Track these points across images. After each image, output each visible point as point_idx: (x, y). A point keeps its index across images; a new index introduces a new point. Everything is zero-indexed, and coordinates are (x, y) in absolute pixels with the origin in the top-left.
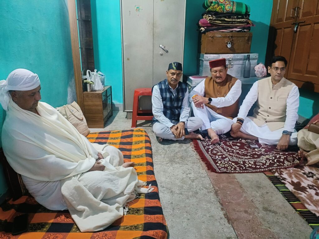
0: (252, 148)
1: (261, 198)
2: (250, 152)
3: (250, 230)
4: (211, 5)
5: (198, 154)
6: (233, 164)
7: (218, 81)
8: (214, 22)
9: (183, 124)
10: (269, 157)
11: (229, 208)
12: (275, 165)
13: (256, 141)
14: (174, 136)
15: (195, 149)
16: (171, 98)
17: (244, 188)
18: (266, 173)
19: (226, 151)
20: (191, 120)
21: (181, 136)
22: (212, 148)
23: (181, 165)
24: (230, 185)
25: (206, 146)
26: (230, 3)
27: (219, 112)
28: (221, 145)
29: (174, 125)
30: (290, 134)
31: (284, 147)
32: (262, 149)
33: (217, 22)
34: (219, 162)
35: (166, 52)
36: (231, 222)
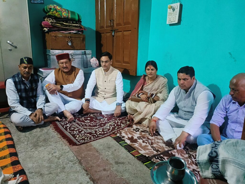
0: (99, 119)
1: (112, 155)
2: (98, 123)
4: (51, 11)
5: (59, 134)
6: (88, 135)
7: (66, 70)
8: (55, 25)
9: (41, 110)
10: (111, 123)
12: (116, 129)
13: (100, 113)
15: (55, 130)
16: (25, 88)
17: (100, 152)
18: (111, 135)
19: (81, 126)
20: (47, 106)
21: (41, 121)
22: (70, 126)
23: (45, 147)
24: (89, 153)
25: (64, 125)
26: (65, 11)
27: (70, 96)
28: (76, 121)
30: (121, 105)
31: (119, 115)
32: (105, 119)
33: (57, 24)
34: (77, 136)
35: (15, 48)
36: (96, 183)
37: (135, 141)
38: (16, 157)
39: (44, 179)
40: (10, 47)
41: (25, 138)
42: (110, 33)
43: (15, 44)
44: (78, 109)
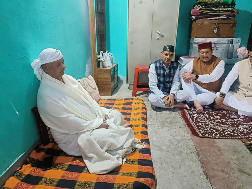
0: (232, 118)
1: (237, 161)
2: (229, 122)
3: (225, 187)
5: (185, 121)
6: (214, 131)
7: (205, 60)
9: (173, 95)
10: (247, 127)
11: (208, 167)
13: (235, 112)
14: (165, 105)
15: (182, 117)
16: (164, 74)
17: (222, 151)
18: (242, 140)
19: (208, 120)
20: (180, 92)
21: (171, 106)
22: (197, 117)
23: (170, 129)
24: (210, 148)
27: (204, 87)
28: (205, 114)
29: (165, 96)
32: (240, 120)
34: (202, 128)
35: (162, 37)
38: (146, 129)
39: (162, 154)
40: (158, 36)
41: (156, 116)
43: (162, 34)
44: (210, 102)
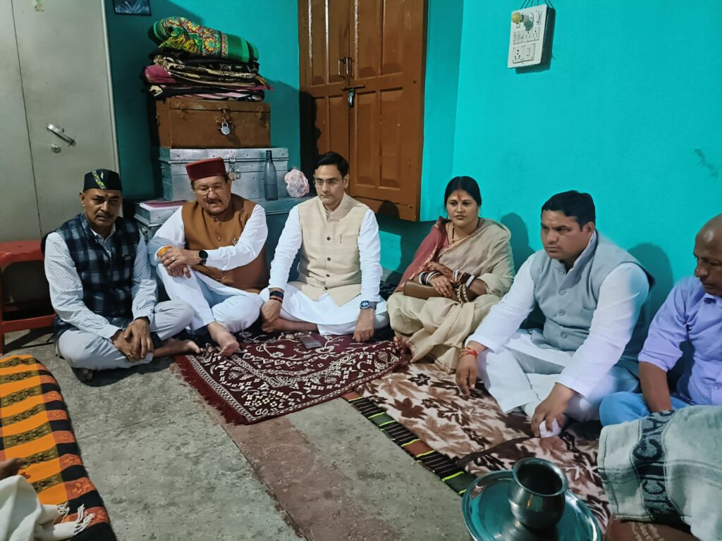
0: (310, 349)
1: (350, 453)
2: (307, 360)
3: (345, 535)
4: (170, 36)
5: (197, 390)
6: (280, 394)
7: (215, 209)
8: (182, 75)
9: (144, 323)
10: (346, 361)
11: (292, 500)
12: (360, 376)
13: (313, 331)
14: (123, 357)
15: (186, 380)
17: (313, 442)
18: (346, 396)
19: (258, 368)
20: (163, 309)
21: (145, 355)
22: (227, 368)
23: (157, 429)
24: (283, 445)
26: (212, 34)
27: (226, 281)
28: (245, 355)
29: (120, 331)
30: (373, 306)
31: (367, 335)
32: (328, 348)
33: (189, 75)
34: (249, 396)
35: (68, 144)
36: (302, 532)
37: (417, 412)
38: (76, 456)
39: (155, 520)
40: (55, 143)
41: (101, 402)
42: (341, 98)
43: (69, 134)
44: (250, 318)
